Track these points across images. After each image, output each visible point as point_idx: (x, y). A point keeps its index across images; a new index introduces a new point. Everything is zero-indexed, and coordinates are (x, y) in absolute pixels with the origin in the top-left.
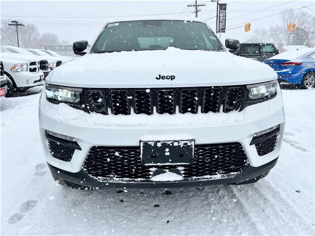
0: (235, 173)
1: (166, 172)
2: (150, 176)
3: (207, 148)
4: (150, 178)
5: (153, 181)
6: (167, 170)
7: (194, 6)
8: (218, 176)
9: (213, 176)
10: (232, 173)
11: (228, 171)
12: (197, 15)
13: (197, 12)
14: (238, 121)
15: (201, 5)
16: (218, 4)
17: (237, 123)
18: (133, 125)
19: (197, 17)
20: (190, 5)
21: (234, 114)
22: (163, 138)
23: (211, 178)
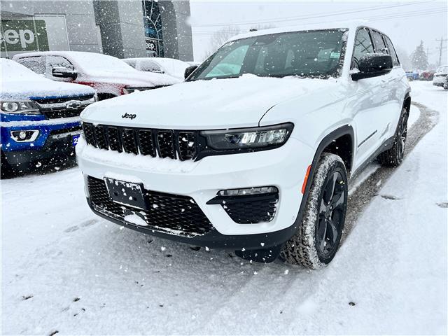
0: (196, 234)
1: (133, 214)
2: (124, 215)
3: (173, 199)
6: (134, 213)
8: (176, 233)
9: (173, 231)
10: (193, 233)
11: (189, 230)
14: (185, 172)
17: (183, 174)
21: (189, 164)
23: (169, 232)
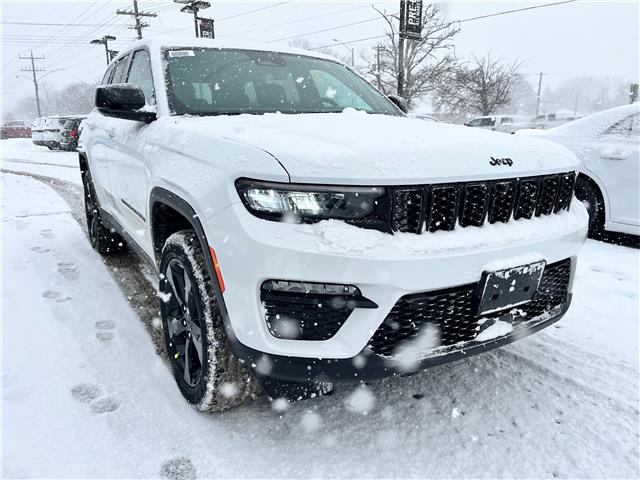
1: (495, 322)
2: (475, 335)
4: (473, 338)
5: (480, 342)
6: (497, 319)
7: (130, 13)
12: (140, 33)
13: (139, 27)
15: (147, 15)
16: (197, 18)
18: (472, 246)
19: (140, 38)
20: (121, 10)
22: (513, 262)
